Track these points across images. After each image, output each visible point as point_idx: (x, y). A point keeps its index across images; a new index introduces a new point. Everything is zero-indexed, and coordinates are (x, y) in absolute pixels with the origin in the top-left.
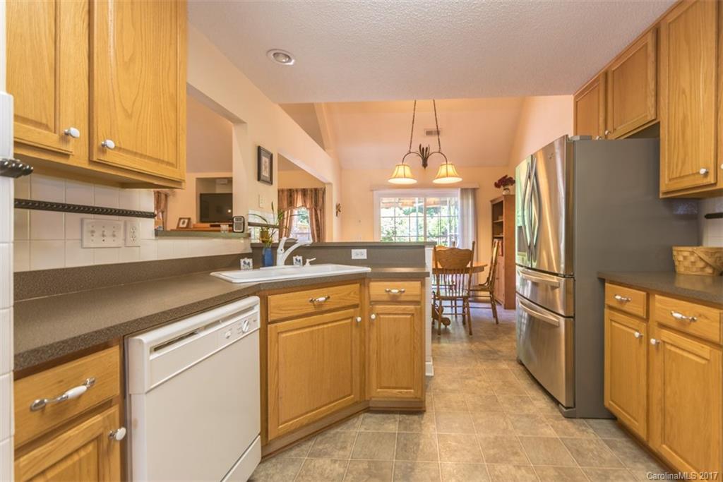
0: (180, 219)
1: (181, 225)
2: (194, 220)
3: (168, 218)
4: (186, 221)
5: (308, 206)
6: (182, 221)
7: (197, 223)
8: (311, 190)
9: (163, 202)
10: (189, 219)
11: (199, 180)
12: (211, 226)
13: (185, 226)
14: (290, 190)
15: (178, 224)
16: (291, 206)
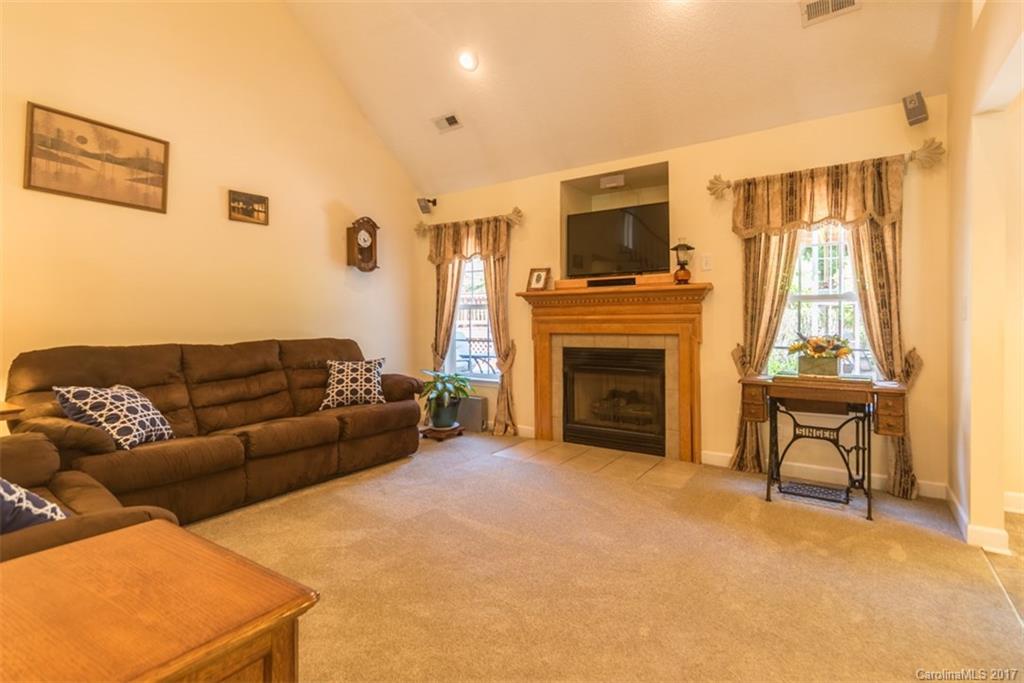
0: (533, 271)
1: (534, 285)
2: (557, 274)
3: (511, 272)
4: (543, 275)
5: (850, 216)
6: (536, 274)
7: (561, 279)
8: (862, 167)
9: (504, 238)
10: (548, 271)
11: (567, 185)
12: (591, 284)
13: (541, 285)
14: (791, 175)
15: (529, 283)
16: (791, 220)
